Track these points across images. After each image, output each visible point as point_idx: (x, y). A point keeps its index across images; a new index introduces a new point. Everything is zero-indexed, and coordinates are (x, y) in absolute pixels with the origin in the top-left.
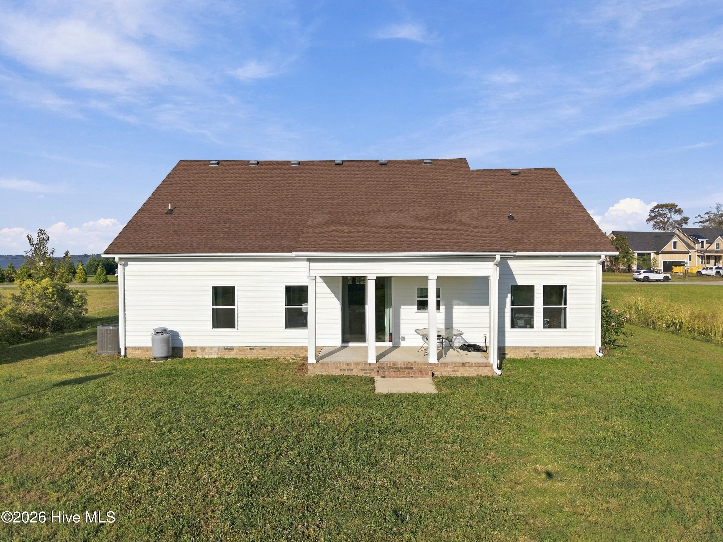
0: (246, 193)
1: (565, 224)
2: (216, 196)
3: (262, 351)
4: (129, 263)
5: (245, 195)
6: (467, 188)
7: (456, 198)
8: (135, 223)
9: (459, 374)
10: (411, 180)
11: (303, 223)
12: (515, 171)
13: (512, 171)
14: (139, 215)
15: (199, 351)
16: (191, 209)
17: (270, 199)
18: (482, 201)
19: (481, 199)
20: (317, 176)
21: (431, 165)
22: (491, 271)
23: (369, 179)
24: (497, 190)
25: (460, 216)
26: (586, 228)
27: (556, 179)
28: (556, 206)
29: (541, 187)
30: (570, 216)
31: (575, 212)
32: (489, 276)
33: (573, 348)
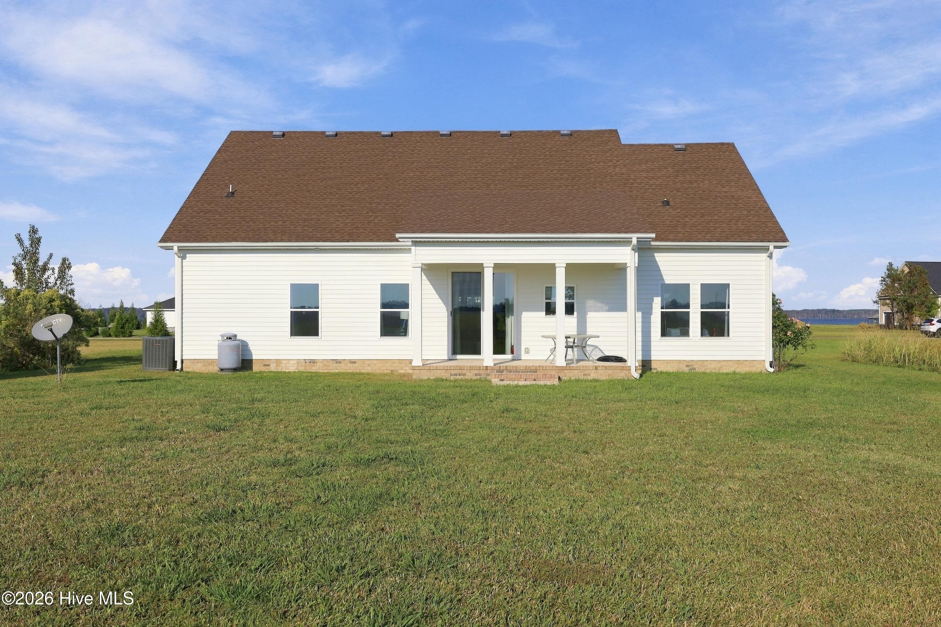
0: (324, 173)
1: (731, 211)
2: (286, 176)
3: (351, 365)
4: (187, 255)
5: (323, 175)
6: (615, 167)
7: (598, 179)
8: (190, 209)
9: (590, 378)
10: (542, 157)
11: (402, 207)
12: (679, 146)
13: (676, 147)
14: (192, 199)
15: (273, 365)
16: (257, 192)
17: (357, 180)
18: (632, 184)
19: (632, 181)
20: (416, 151)
21: (570, 138)
22: (629, 257)
23: (487, 155)
24: (653, 170)
25: (601, 200)
26: (758, 216)
27: (732, 156)
28: (725, 190)
29: (711, 166)
30: (741, 201)
31: (748, 197)
32: (626, 264)
33: (738, 362)
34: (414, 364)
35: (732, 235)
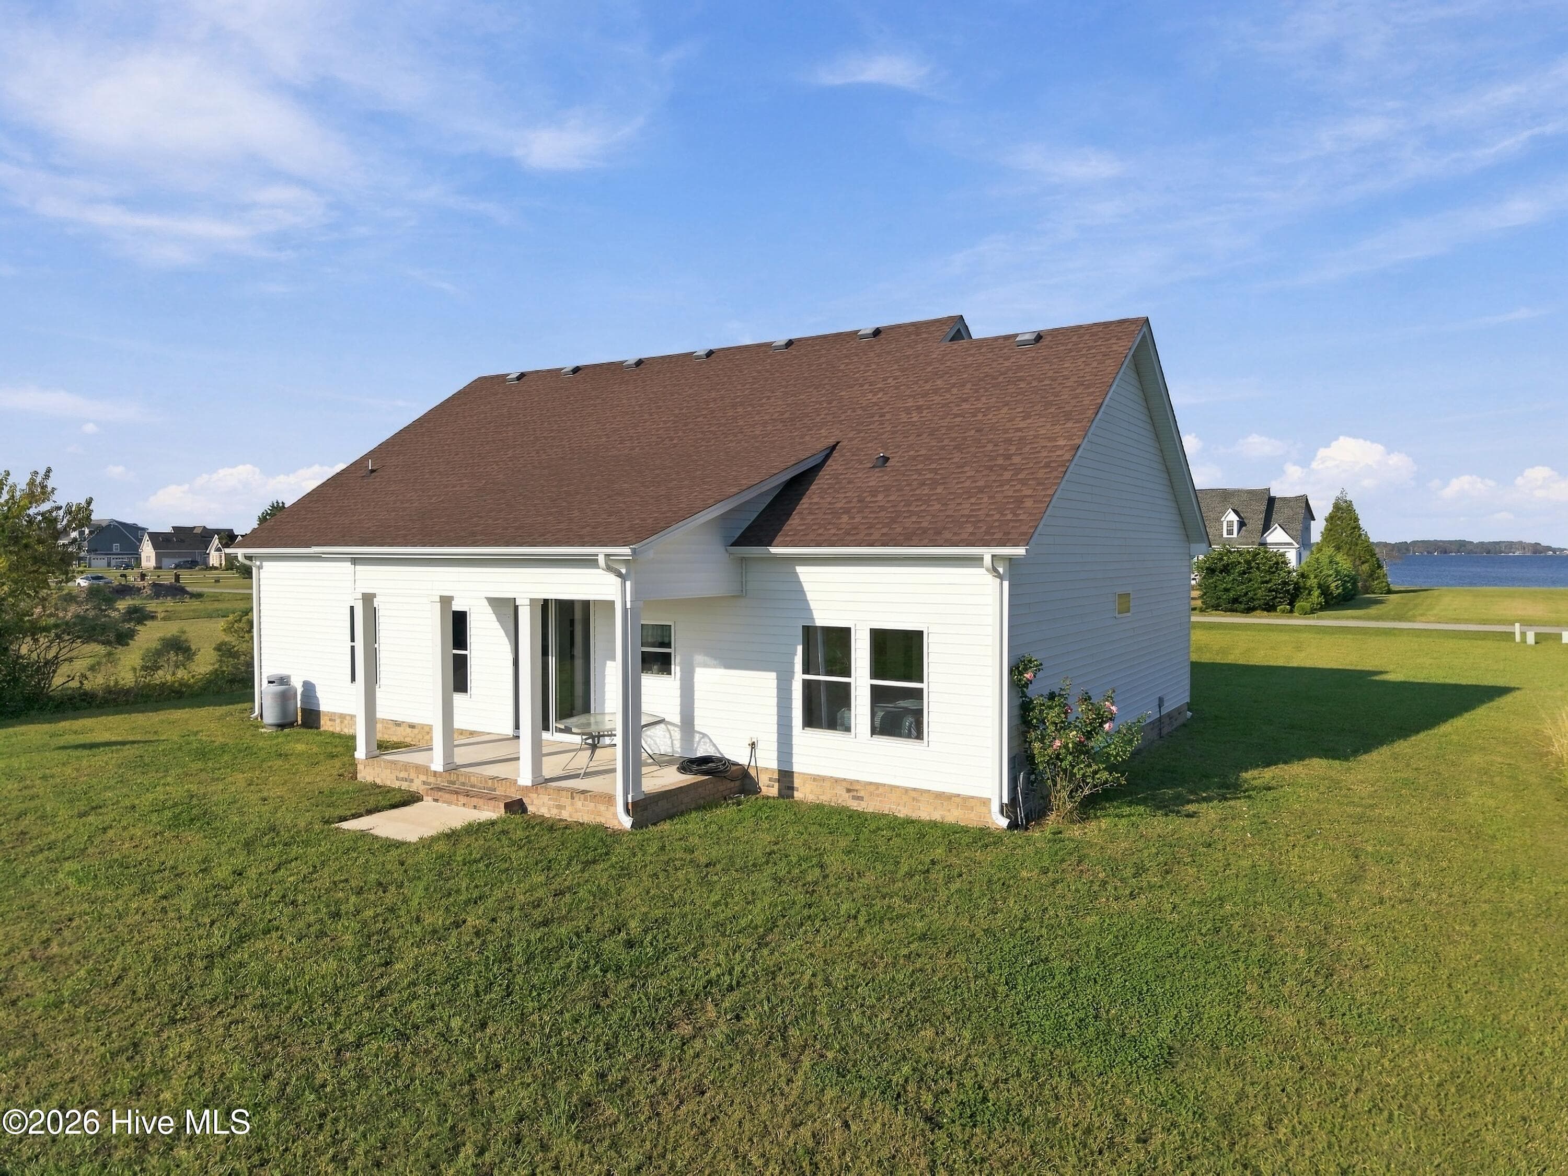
3: (410, 730)
4: (264, 563)
9: (565, 815)
21: (869, 342)
26: (1024, 482)
27: (1115, 348)
28: (1022, 425)
29: (1050, 374)
30: (1027, 449)
31: (1050, 439)
32: (613, 602)
33: (940, 796)
35: (925, 531)
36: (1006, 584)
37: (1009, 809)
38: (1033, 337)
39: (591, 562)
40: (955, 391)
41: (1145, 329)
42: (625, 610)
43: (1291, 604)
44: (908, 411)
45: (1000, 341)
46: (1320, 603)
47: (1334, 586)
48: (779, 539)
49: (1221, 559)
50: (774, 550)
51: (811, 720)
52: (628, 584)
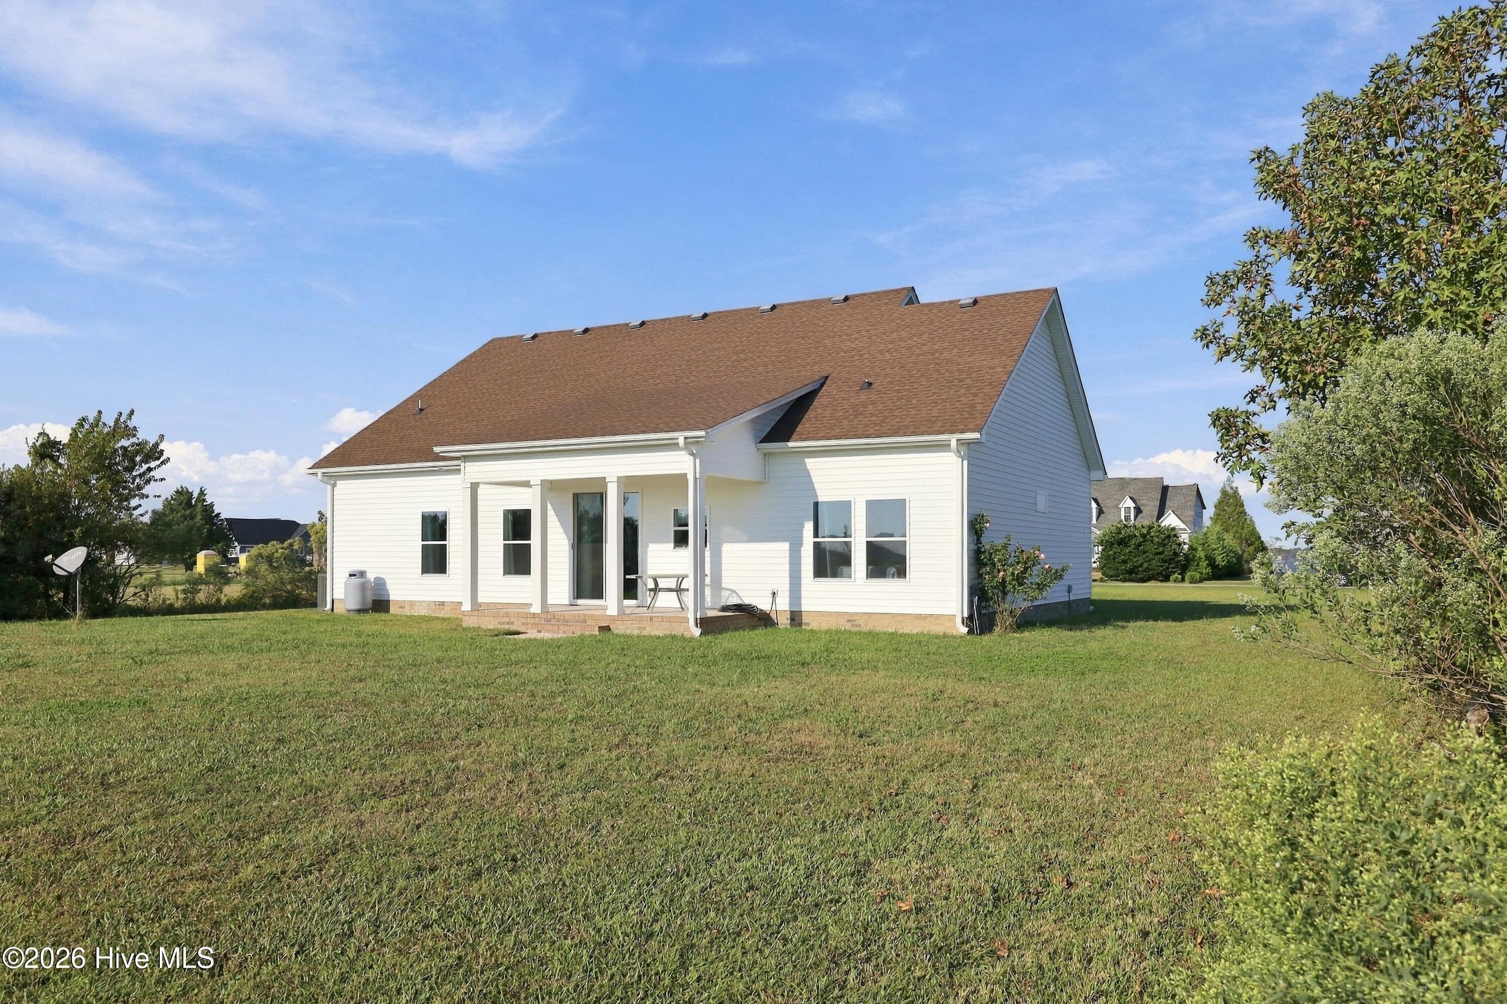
4: (338, 482)
9: (645, 633)
15: (407, 607)
16: (446, 407)
21: (841, 306)
22: (688, 465)
26: (975, 395)
27: (1033, 308)
28: (970, 359)
29: (987, 326)
30: (974, 375)
31: (991, 368)
32: (686, 474)
33: (920, 617)
34: (463, 608)
35: (907, 427)
36: (965, 462)
37: (969, 621)
38: (971, 301)
39: (672, 446)
40: (915, 339)
41: (1054, 297)
42: (695, 479)
43: (1183, 574)
44: (880, 352)
45: (946, 305)
46: (1208, 574)
47: (1220, 560)
48: (795, 436)
49: (1120, 533)
50: (790, 444)
51: (820, 571)
52: (698, 461)
